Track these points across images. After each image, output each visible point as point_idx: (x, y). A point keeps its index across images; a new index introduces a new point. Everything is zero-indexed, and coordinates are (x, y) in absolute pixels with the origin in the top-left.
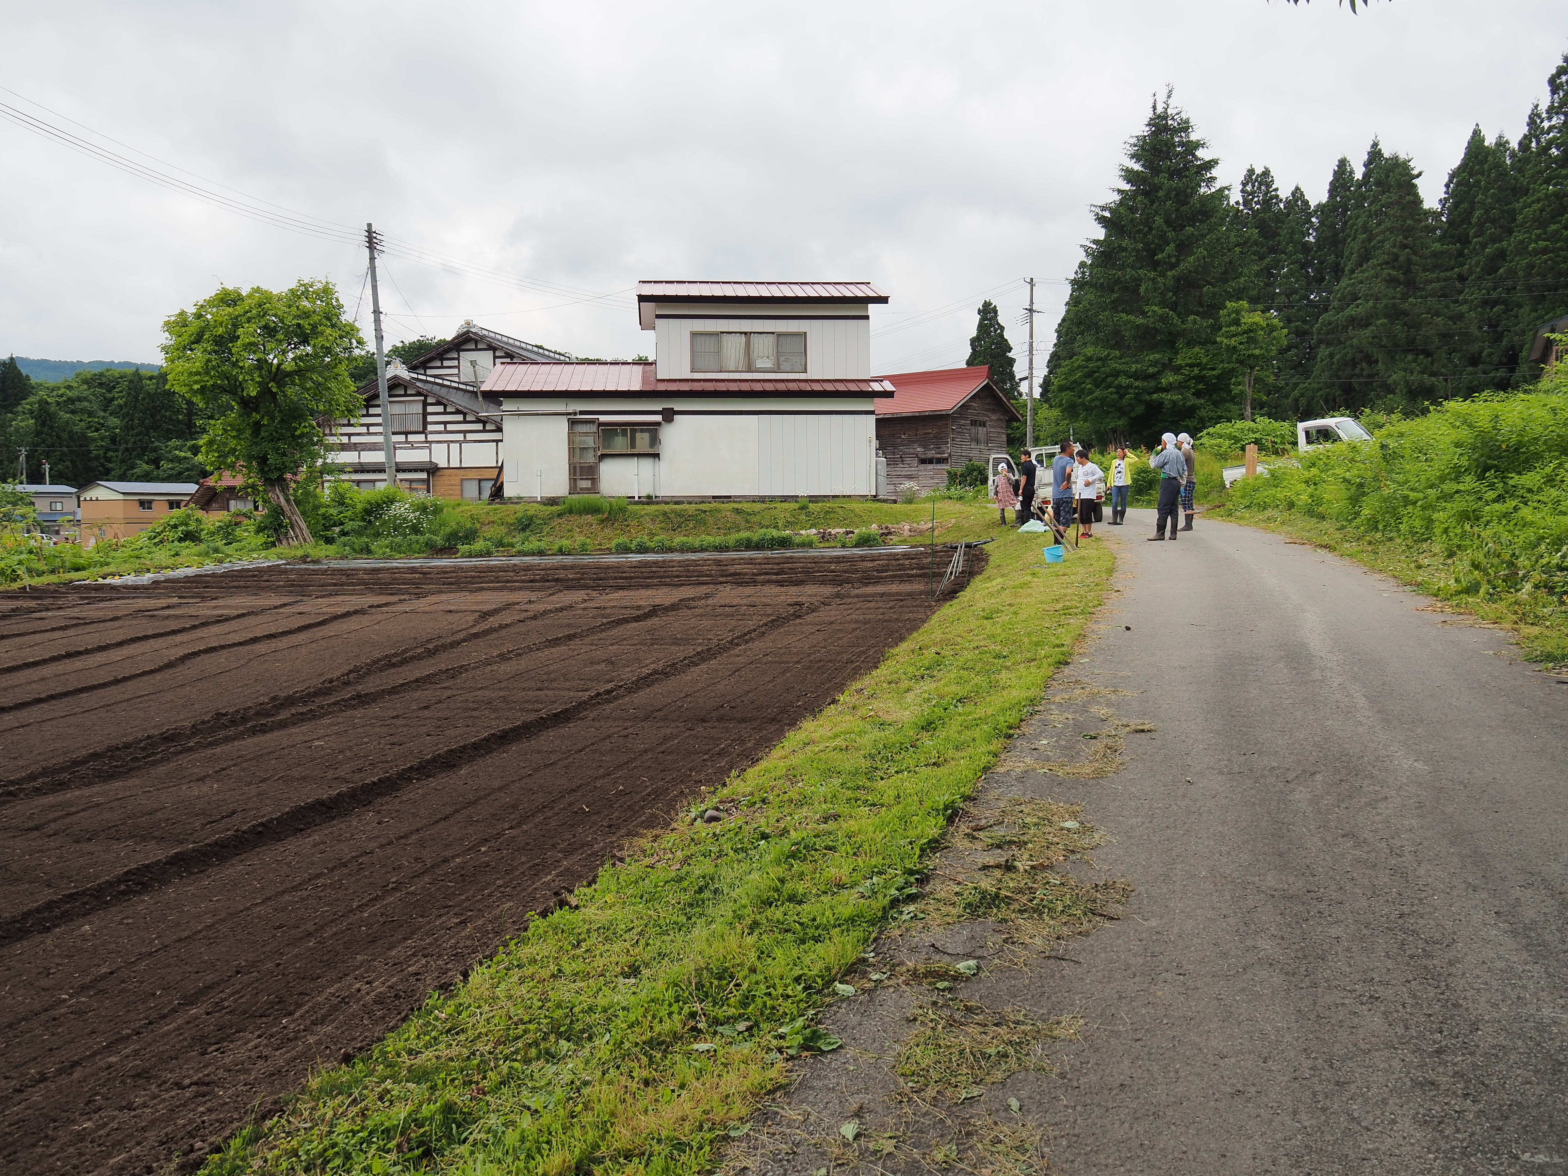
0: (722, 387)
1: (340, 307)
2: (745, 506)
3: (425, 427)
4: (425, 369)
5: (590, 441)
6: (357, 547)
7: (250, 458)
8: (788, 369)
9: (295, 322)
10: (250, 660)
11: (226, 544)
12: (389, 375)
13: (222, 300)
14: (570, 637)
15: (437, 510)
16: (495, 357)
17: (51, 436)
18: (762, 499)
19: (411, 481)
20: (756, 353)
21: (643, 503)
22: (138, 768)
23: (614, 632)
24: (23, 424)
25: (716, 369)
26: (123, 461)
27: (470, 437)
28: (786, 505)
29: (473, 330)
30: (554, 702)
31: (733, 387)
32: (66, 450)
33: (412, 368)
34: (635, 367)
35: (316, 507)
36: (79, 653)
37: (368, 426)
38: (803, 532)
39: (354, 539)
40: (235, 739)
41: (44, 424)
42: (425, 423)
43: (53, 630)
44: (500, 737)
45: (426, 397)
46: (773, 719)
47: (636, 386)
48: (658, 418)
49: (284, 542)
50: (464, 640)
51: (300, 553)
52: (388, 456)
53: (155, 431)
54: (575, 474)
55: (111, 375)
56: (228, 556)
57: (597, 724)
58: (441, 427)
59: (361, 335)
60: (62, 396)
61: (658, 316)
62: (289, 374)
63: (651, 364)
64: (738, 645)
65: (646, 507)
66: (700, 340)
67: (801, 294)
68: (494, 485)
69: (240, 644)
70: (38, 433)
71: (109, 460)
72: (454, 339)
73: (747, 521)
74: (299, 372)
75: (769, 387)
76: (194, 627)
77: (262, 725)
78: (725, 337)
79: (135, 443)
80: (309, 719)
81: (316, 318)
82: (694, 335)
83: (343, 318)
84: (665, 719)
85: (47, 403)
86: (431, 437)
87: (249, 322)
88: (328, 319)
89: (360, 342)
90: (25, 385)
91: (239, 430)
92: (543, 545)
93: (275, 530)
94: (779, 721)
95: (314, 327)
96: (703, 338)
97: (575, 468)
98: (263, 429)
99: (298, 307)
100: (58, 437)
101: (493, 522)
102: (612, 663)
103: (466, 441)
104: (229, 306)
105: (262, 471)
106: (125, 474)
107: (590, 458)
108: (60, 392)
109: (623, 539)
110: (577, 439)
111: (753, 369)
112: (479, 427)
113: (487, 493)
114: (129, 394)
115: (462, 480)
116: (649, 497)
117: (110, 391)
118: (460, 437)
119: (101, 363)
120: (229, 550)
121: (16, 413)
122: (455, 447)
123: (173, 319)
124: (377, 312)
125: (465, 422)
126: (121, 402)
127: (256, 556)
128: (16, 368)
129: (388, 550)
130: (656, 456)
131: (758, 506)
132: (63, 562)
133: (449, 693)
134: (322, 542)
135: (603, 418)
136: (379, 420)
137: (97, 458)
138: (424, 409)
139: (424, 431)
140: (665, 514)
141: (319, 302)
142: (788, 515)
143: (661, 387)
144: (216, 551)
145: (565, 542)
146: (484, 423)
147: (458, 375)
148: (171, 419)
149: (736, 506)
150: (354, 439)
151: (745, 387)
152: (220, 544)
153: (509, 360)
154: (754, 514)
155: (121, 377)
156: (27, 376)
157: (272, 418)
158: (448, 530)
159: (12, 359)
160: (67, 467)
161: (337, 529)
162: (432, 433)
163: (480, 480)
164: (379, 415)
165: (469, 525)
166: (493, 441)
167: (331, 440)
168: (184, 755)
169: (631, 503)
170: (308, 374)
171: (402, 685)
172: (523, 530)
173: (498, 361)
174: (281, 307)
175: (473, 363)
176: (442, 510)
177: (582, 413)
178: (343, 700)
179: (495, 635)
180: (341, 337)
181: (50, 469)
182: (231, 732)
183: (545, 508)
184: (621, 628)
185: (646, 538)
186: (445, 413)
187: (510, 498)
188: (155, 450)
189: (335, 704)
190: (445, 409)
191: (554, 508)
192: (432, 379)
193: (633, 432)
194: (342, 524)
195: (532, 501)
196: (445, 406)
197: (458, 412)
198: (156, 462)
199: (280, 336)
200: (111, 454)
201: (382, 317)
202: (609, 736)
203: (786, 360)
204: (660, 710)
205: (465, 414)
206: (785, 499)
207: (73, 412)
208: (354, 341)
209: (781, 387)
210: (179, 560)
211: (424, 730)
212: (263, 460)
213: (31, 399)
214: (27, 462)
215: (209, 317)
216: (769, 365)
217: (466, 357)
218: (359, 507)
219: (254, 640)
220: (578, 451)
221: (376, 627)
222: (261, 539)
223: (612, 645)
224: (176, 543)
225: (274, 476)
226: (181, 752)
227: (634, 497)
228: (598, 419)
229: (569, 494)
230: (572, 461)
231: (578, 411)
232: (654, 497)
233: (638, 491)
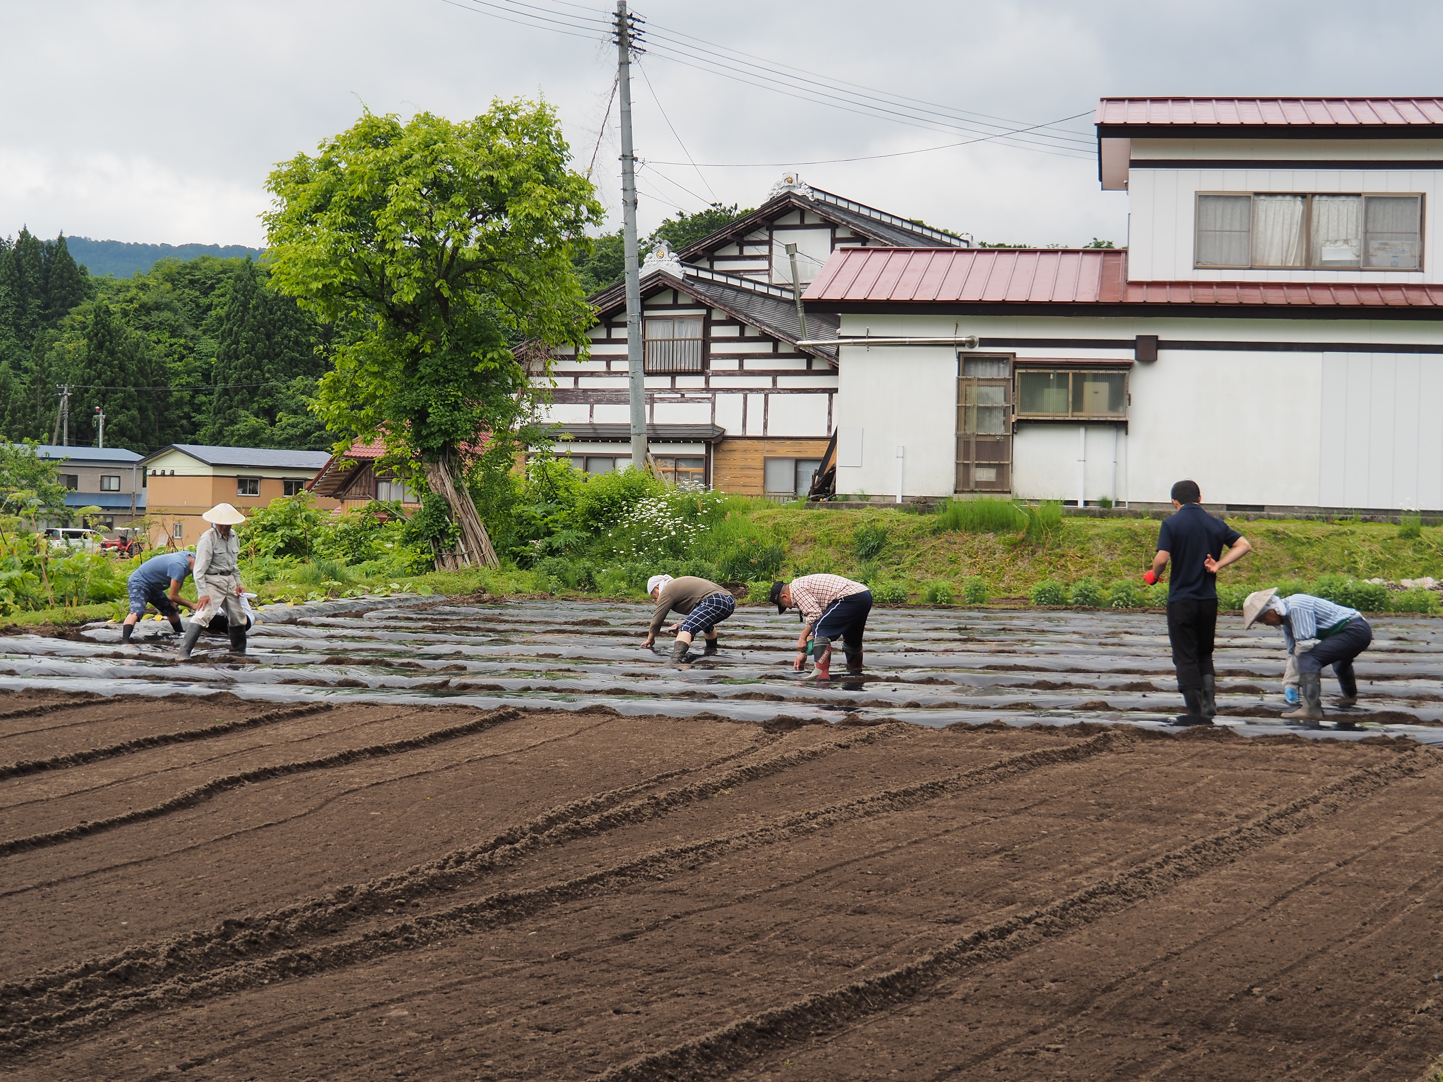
0: (1254, 297)
1: (562, 148)
2: (1292, 527)
3: (705, 364)
4: (712, 260)
5: (997, 396)
6: (570, 576)
7: (400, 411)
8: (1387, 265)
9: (483, 173)
10: (328, 801)
11: (353, 563)
12: (645, 272)
13: (365, 137)
14: (934, 790)
15: (716, 514)
16: (834, 241)
17: (110, 366)
18: (1327, 515)
19: (678, 459)
20: (1322, 232)
21: (1093, 515)
22: (45, 1042)
23: (1023, 783)
24: (70, 347)
25: (1244, 262)
26: (218, 411)
27: (783, 382)
28: (1373, 528)
29: (799, 192)
30: (887, 947)
31: (1276, 298)
32: (133, 390)
33: (688, 260)
34: (1089, 259)
35: (507, 503)
36: (41, 767)
37: (609, 359)
38: (1406, 582)
39: (566, 562)
40: (242, 987)
41: (100, 346)
42: (706, 357)
43: (19, 714)
44: (762, 1032)
45: (710, 309)
46: (1368, 1041)
47: (1088, 294)
48: (1128, 355)
49: (449, 562)
50: (729, 784)
51: (473, 583)
52: (638, 414)
53: (271, 361)
54: (967, 456)
55: (210, 268)
56: (352, 584)
57: (970, 1012)
58: (733, 365)
59: (597, 197)
60: (131, 301)
61: (1135, 164)
62: (471, 266)
63: (1118, 252)
64: (1279, 832)
65: (1098, 522)
66: (1211, 206)
67: (1417, 119)
68: (819, 473)
69: (321, 764)
70: (91, 362)
71: (198, 409)
72: (764, 207)
73: (1295, 557)
74: (487, 263)
75: (1347, 298)
76: (254, 723)
77: (302, 956)
78: (1263, 203)
79: (239, 380)
80: (398, 948)
81: (519, 166)
82: (1202, 197)
83: (569, 168)
84: (1120, 1013)
85: (108, 312)
86: (715, 382)
87: (407, 174)
88: (541, 168)
89: (595, 211)
90: (79, 282)
91: (383, 363)
92: (901, 586)
93: (435, 539)
94: (1383, 1046)
95: (516, 182)
96: (1219, 205)
97: (967, 443)
98: (424, 361)
99: (490, 149)
100: (122, 368)
101: (814, 540)
102: (1014, 858)
103: (775, 390)
104: (376, 146)
105: (418, 437)
106: (220, 432)
107: (996, 427)
108: (129, 295)
109: (1053, 581)
110: (974, 390)
111: (1316, 263)
112: (801, 364)
113: (806, 487)
114: (234, 299)
115: (766, 459)
116: (1105, 503)
117: (206, 294)
118: (766, 382)
119: (198, 247)
120: (353, 573)
121: (60, 328)
122: (756, 401)
123: (285, 169)
124: (628, 158)
125: (776, 355)
126: (222, 312)
127: (396, 586)
128: (66, 254)
129: (623, 584)
130: (1121, 426)
131: (1317, 529)
132: (79, 586)
133: (679, 904)
134: (513, 565)
135: (1023, 353)
136: (622, 349)
137: (179, 403)
138: (706, 331)
139: (702, 372)
140: (1133, 536)
141: (526, 140)
142: (1376, 547)
143: (1136, 296)
144: (333, 574)
145: (943, 583)
146: (809, 358)
147: (768, 272)
148: (297, 342)
149: (1273, 525)
150: (585, 383)
151: (1298, 298)
152: (340, 561)
153: (858, 245)
154: (1309, 542)
155: (224, 272)
156: (83, 268)
157: (438, 344)
158: (732, 552)
159: (61, 239)
160: (133, 419)
161: (539, 544)
162: (718, 374)
163: (798, 461)
164: (623, 341)
165: (770, 544)
166: (824, 391)
167: (538, 383)
168: (139, 1018)
169: (1069, 514)
170: (503, 266)
171: (591, 880)
172: (868, 556)
173: (838, 246)
174: (463, 148)
175: (791, 250)
176: (724, 514)
177: (984, 342)
178: (470, 909)
179: (789, 774)
180: (563, 202)
181: (107, 422)
182: (239, 970)
183: (907, 517)
184: (1038, 775)
185: (1096, 581)
186: (742, 339)
187: (846, 497)
188: (269, 393)
189: (452, 916)
190: (742, 332)
191: (926, 518)
192: (722, 279)
193: (1080, 380)
194: (550, 533)
195: (886, 503)
196: (742, 327)
197: (764, 337)
198: (270, 414)
199: (458, 199)
200: (202, 398)
201: (637, 166)
202: (996, 1050)
203: (1383, 247)
204: (1110, 988)
205: (776, 342)
206: (1371, 515)
207: (146, 328)
208: (583, 208)
209: (1371, 298)
210: (269, 588)
211: (610, 995)
212: (420, 416)
213: (86, 305)
214: (72, 409)
215: (343, 165)
216: (1347, 254)
217: (782, 238)
218: (581, 504)
219: (348, 758)
220: (973, 415)
221: (571, 742)
222: (408, 556)
223: (1016, 812)
224: (269, 558)
225: (437, 443)
226: (133, 1012)
227: (1075, 503)
228: (1014, 354)
229: (956, 492)
230: (962, 432)
231: (976, 339)
232: (1113, 504)
233: (1085, 493)
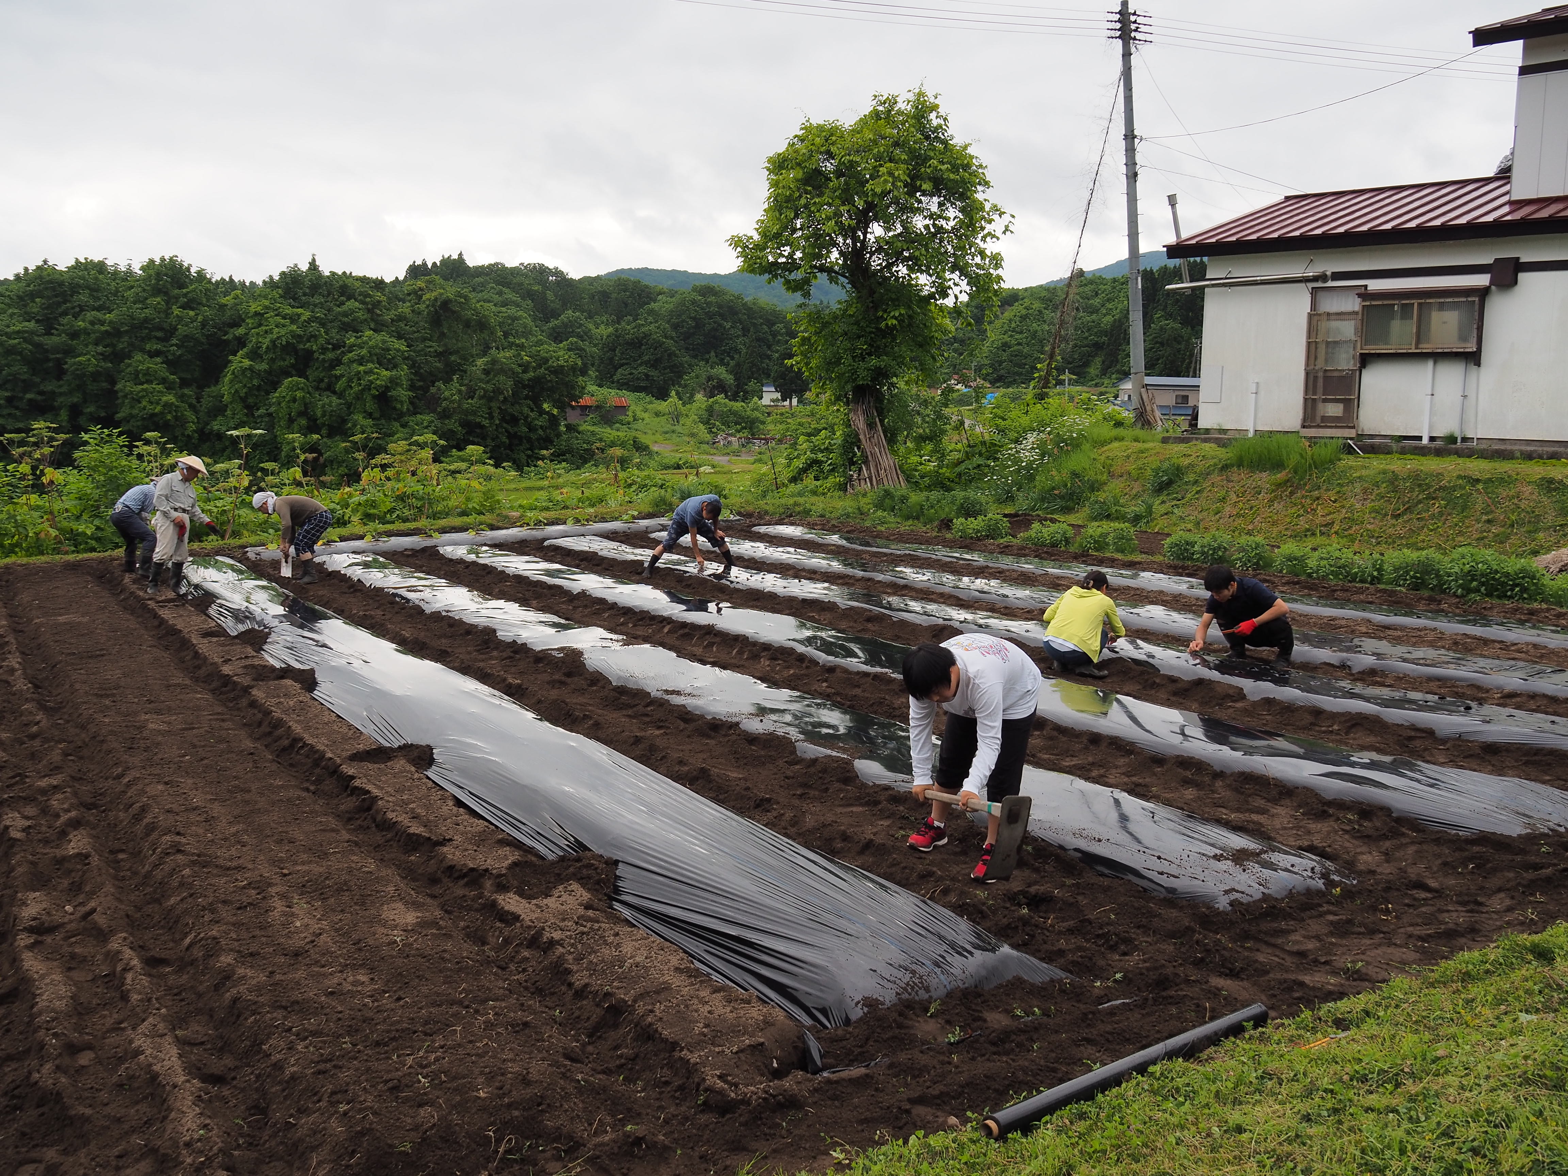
5: (1347, 330)
21: (1437, 452)
48: (1482, 280)
54: (1315, 391)
61: (1526, 70)
65: (1443, 460)
97: (1315, 379)
107: (1345, 362)
110: (1325, 325)
116: (1452, 439)
124: (1129, 137)
130: (1473, 358)
169: (1412, 451)
172: (1159, 491)
177: (1337, 276)
187: (1207, 431)
191: (1226, 454)
193: (1426, 310)
195: (1241, 436)
220: (1323, 350)
227: (1420, 438)
228: (1366, 286)
229: (1304, 427)
230: (1311, 367)
231: (1329, 273)
232: (1459, 440)
233: (1431, 427)
